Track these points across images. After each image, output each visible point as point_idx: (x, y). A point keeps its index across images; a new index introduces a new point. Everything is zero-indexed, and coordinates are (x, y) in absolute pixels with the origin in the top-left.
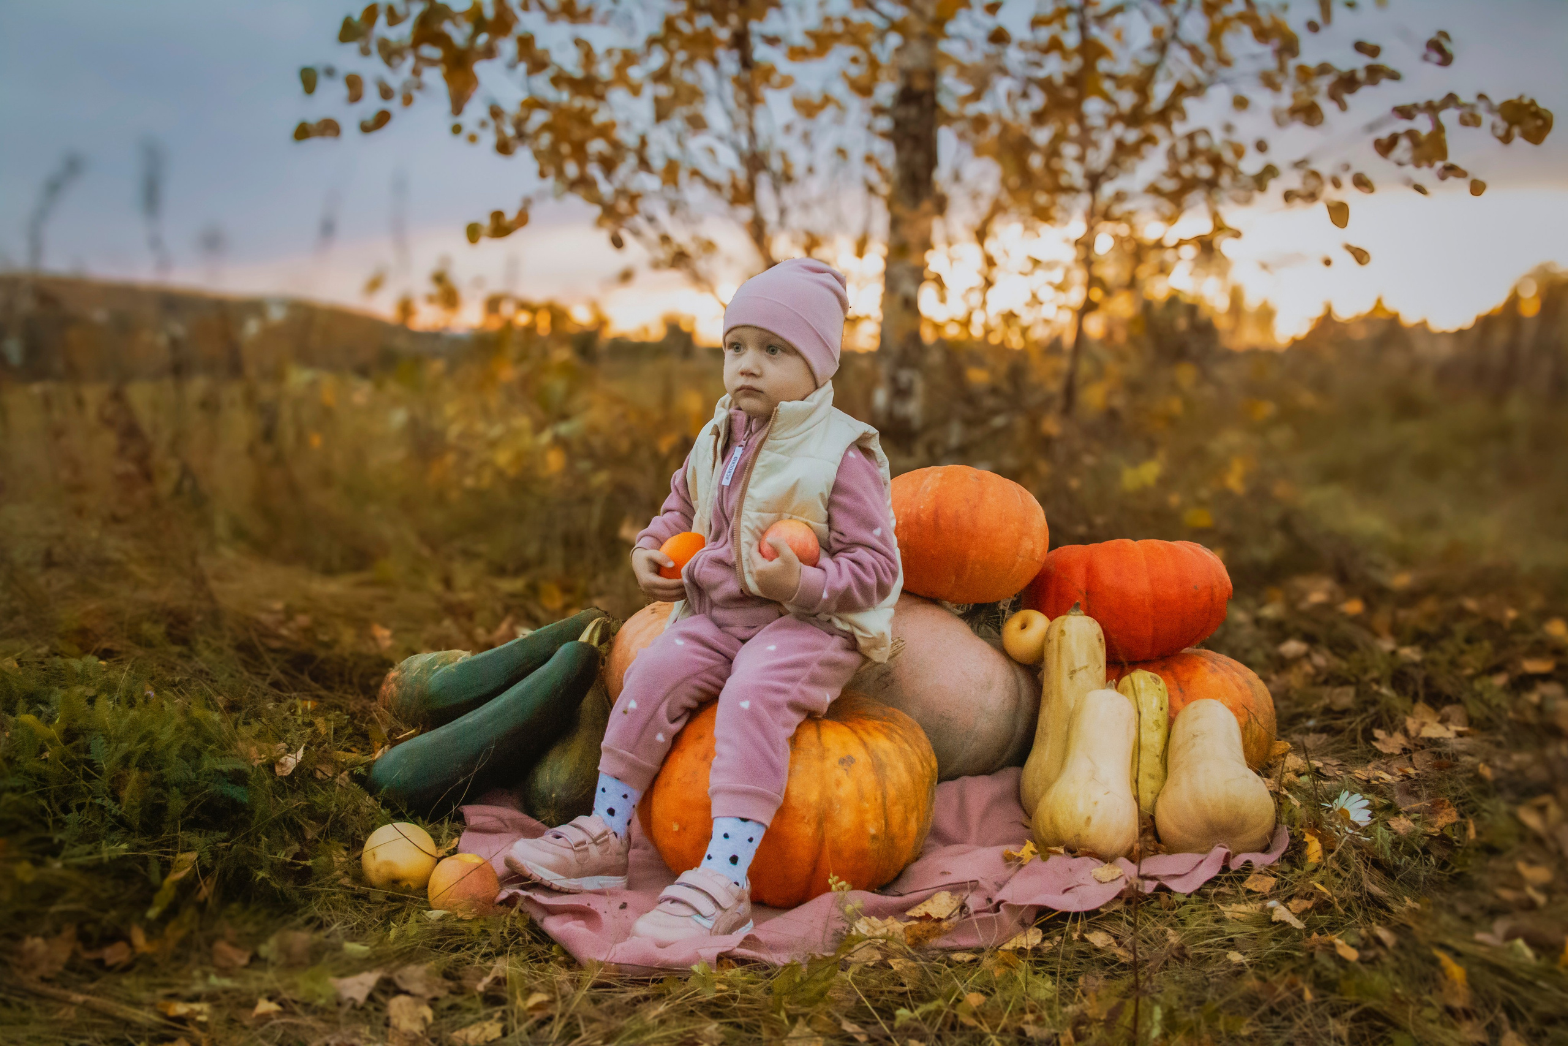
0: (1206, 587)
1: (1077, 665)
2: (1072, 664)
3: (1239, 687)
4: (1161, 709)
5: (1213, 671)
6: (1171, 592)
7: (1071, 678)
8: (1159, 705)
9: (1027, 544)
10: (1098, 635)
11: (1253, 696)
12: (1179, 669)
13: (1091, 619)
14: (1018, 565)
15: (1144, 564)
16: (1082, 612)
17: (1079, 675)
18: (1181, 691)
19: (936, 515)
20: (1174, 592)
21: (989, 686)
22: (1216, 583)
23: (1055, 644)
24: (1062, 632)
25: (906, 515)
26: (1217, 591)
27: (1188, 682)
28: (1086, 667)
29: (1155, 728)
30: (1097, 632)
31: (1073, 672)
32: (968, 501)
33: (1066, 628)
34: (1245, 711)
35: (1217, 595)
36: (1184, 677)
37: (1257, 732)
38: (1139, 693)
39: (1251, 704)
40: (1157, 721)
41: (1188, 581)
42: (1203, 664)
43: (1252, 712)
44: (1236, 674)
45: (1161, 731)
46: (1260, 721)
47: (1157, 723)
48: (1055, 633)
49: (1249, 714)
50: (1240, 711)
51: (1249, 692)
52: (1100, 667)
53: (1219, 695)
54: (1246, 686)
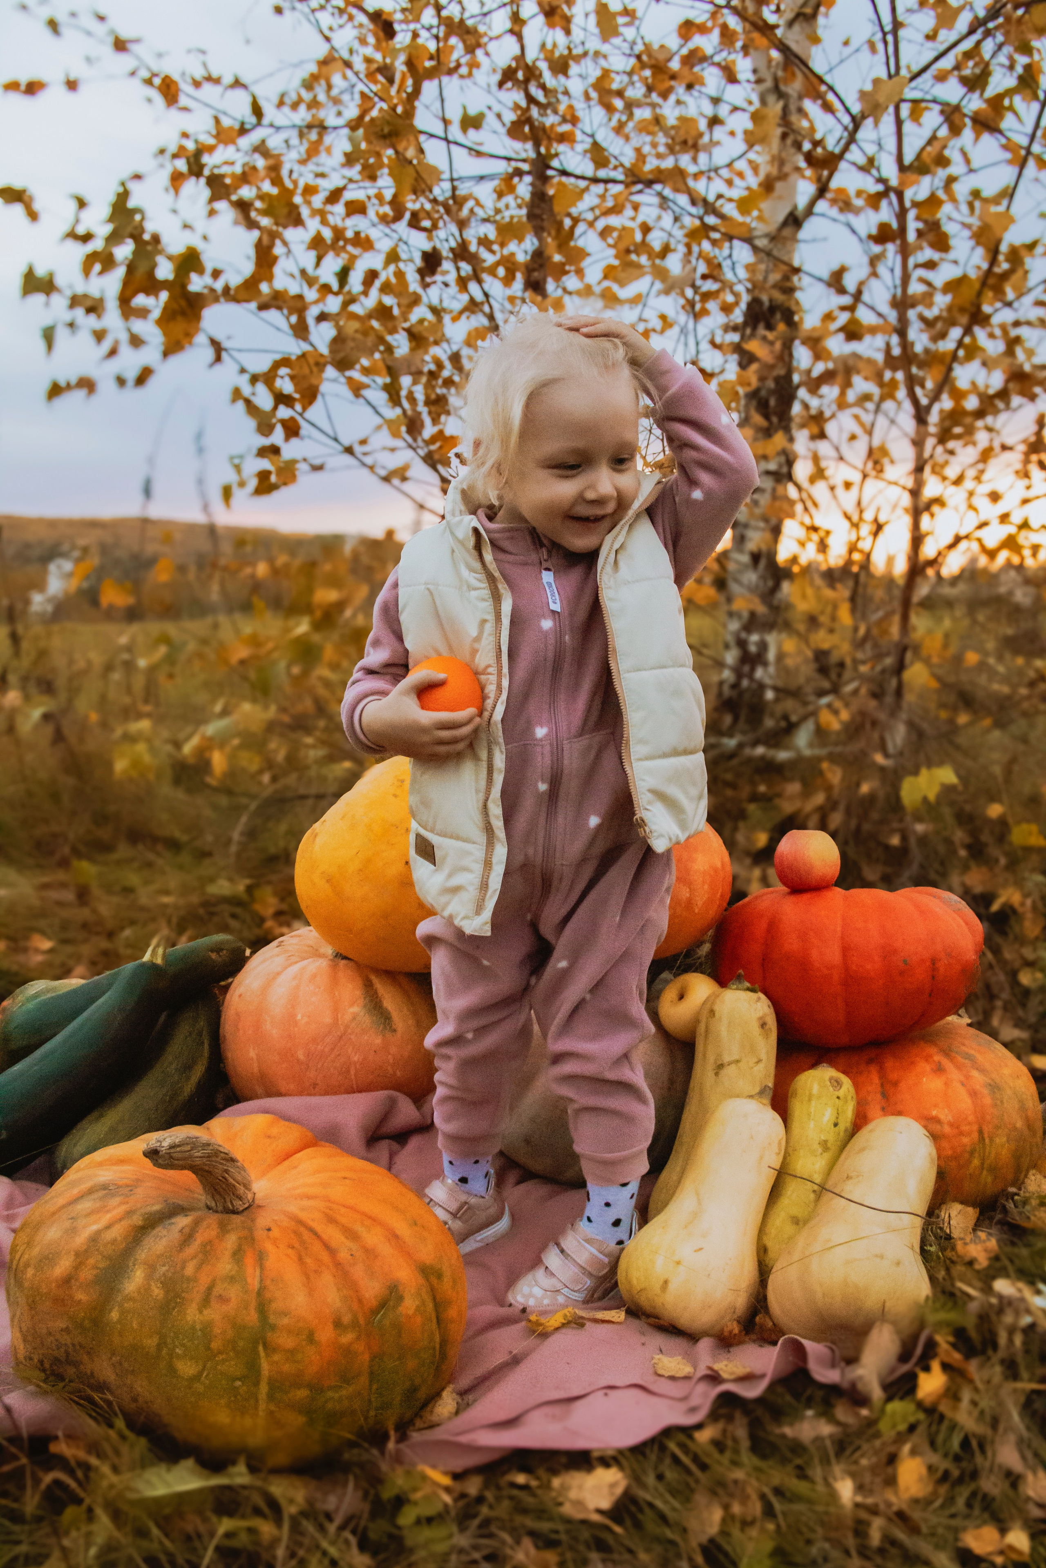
1: (726, 1059)
2: (719, 1055)
3: (973, 1094)
4: (836, 1125)
5: (939, 1070)
6: (869, 967)
7: (717, 1074)
8: (833, 1120)
10: (761, 1018)
11: (995, 1105)
13: (761, 996)
17: (729, 1072)
18: (885, 1095)
20: (872, 966)
23: (703, 1026)
26: (941, 966)
28: (737, 1061)
29: (820, 1150)
30: (760, 1014)
31: (720, 1067)
33: (717, 1007)
34: (975, 1127)
35: (942, 970)
36: (893, 1076)
37: (993, 1155)
38: (810, 1100)
39: (988, 1117)
40: (826, 1142)
41: (895, 952)
42: (928, 1058)
43: (986, 1130)
44: (975, 1073)
45: (827, 1156)
46: (1000, 1140)
47: (824, 1145)
48: (705, 1012)
49: (981, 1132)
50: (965, 1128)
51: (988, 1101)
52: (759, 1061)
53: (936, 1106)
54: (985, 1091)
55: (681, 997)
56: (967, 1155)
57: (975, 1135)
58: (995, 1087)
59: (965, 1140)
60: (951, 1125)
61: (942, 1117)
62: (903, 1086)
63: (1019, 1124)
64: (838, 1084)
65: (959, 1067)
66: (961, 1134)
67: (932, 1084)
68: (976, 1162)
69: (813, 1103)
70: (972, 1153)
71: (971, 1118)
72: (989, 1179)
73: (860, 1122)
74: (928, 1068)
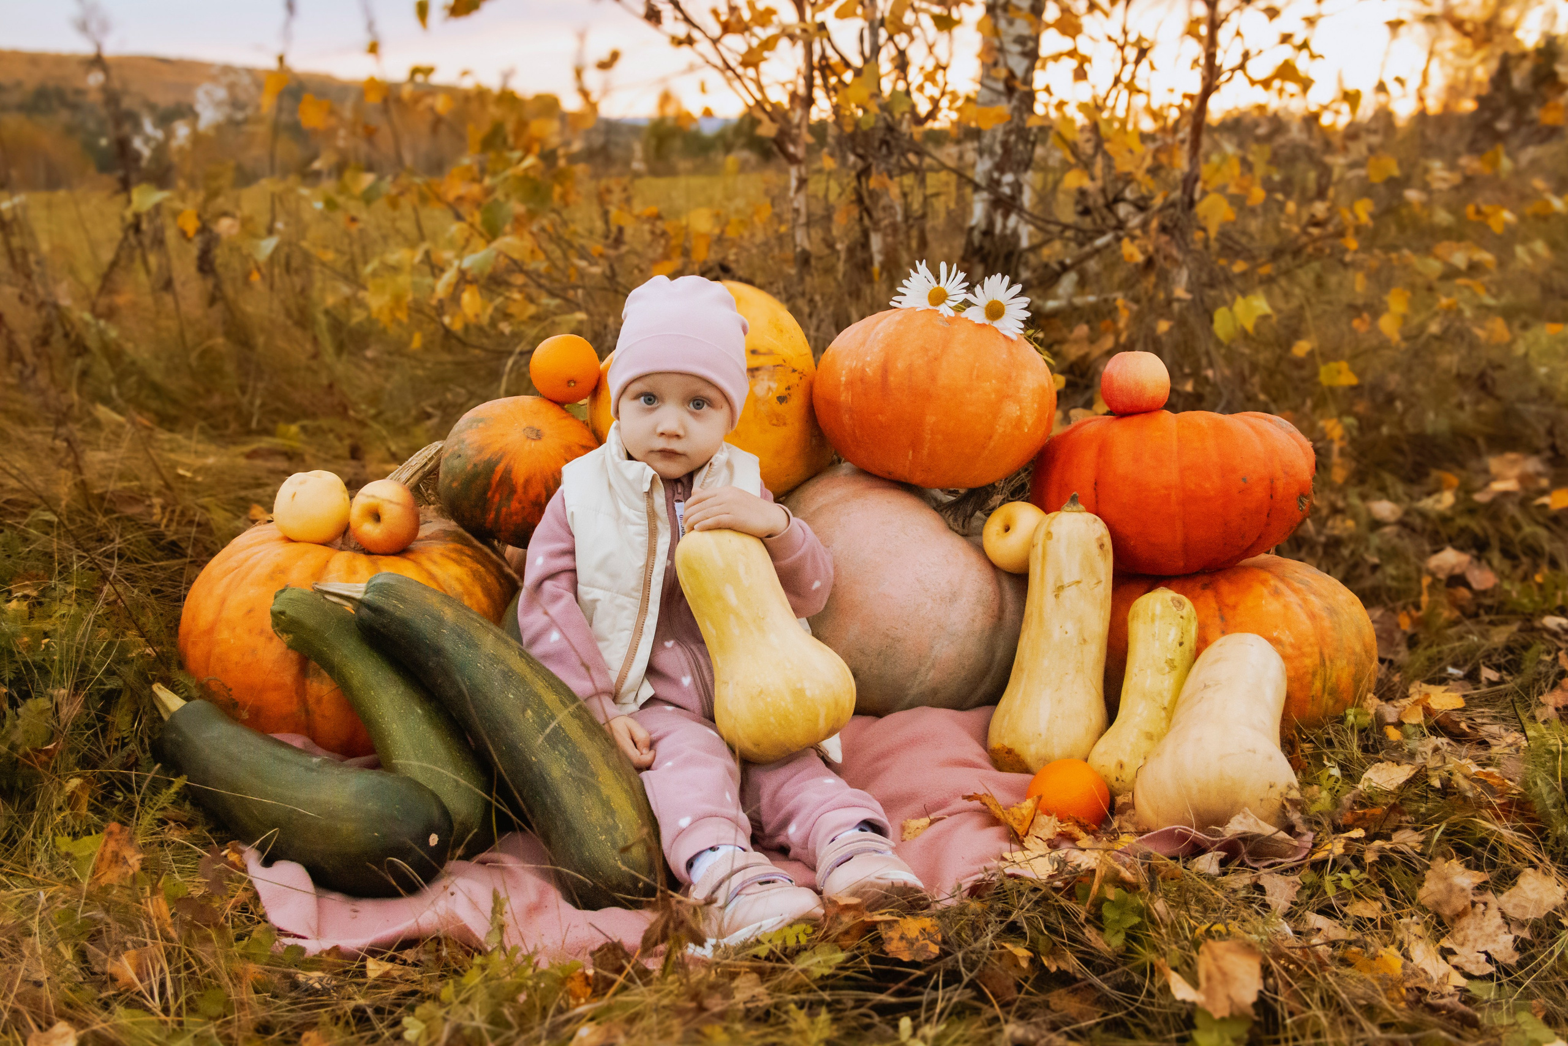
0: (1261, 479)
1: (1066, 580)
2: (1058, 579)
4: (1181, 644)
5: (1276, 593)
6: (1208, 485)
7: (1057, 596)
8: (1178, 640)
9: (1012, 410)
10: (1099, 539)
11: (1334, 629)
12: (1225, 588)
13: (1093, 516)
14: (996, 437)
15: (1175, 443)
16: (1082, 507)
17: (1070, 593)
18: (1222, 618)
19: (885, 370)
20: (1212, 485)
21: (953, 597)
22: (1279, 474)
23: (1039, 549)
24: (1049, 535)
25: (851, 370)
26: (1280, 485)
27: (1234, 607)
28: (1078, 582)
29: (1167, 669)
30: (1098, 535)
31: (1061, 588)
32: (927, 350)
33: (1053, 530)
34: (1316, 649)
35: (1280, 490)
36: (1231, 600)
37: (1334, 679)
38: (1153, 620)
39: (1328, 640)
40: (1172, 660)
41: (1233, 470)
42: (1264, 582)
43: (1326, 651)
44: (1312, 598)
45: (1175, 674)
46: (1341, 663)
47: (1171, 663)
48: (1041, 535)
49: (1321, 654)
50: (1307, 649)
51: (1327, 623)
52: (1099, 582)
53: (1276, 627)
54: (1324, 614)
55: (1007, 529)
56: (1309, 677)
57: (1317, 656)
58: (1332, 611)
59: (1308, 661)
60: (1292, 646)
61: (1283, 638)
62: (1241, 608)
63: (1358, 648)
64: (1180, 603)
65: (1295, 591)
66: (1303, 655)
67: (1272, 606)
68: (1318, 684)
69: (1157, 623)
70: (1314, 674)
71: (1312, 640)
72: (1331, 703)
73: (1202, 643)
74: (1265, 591)
